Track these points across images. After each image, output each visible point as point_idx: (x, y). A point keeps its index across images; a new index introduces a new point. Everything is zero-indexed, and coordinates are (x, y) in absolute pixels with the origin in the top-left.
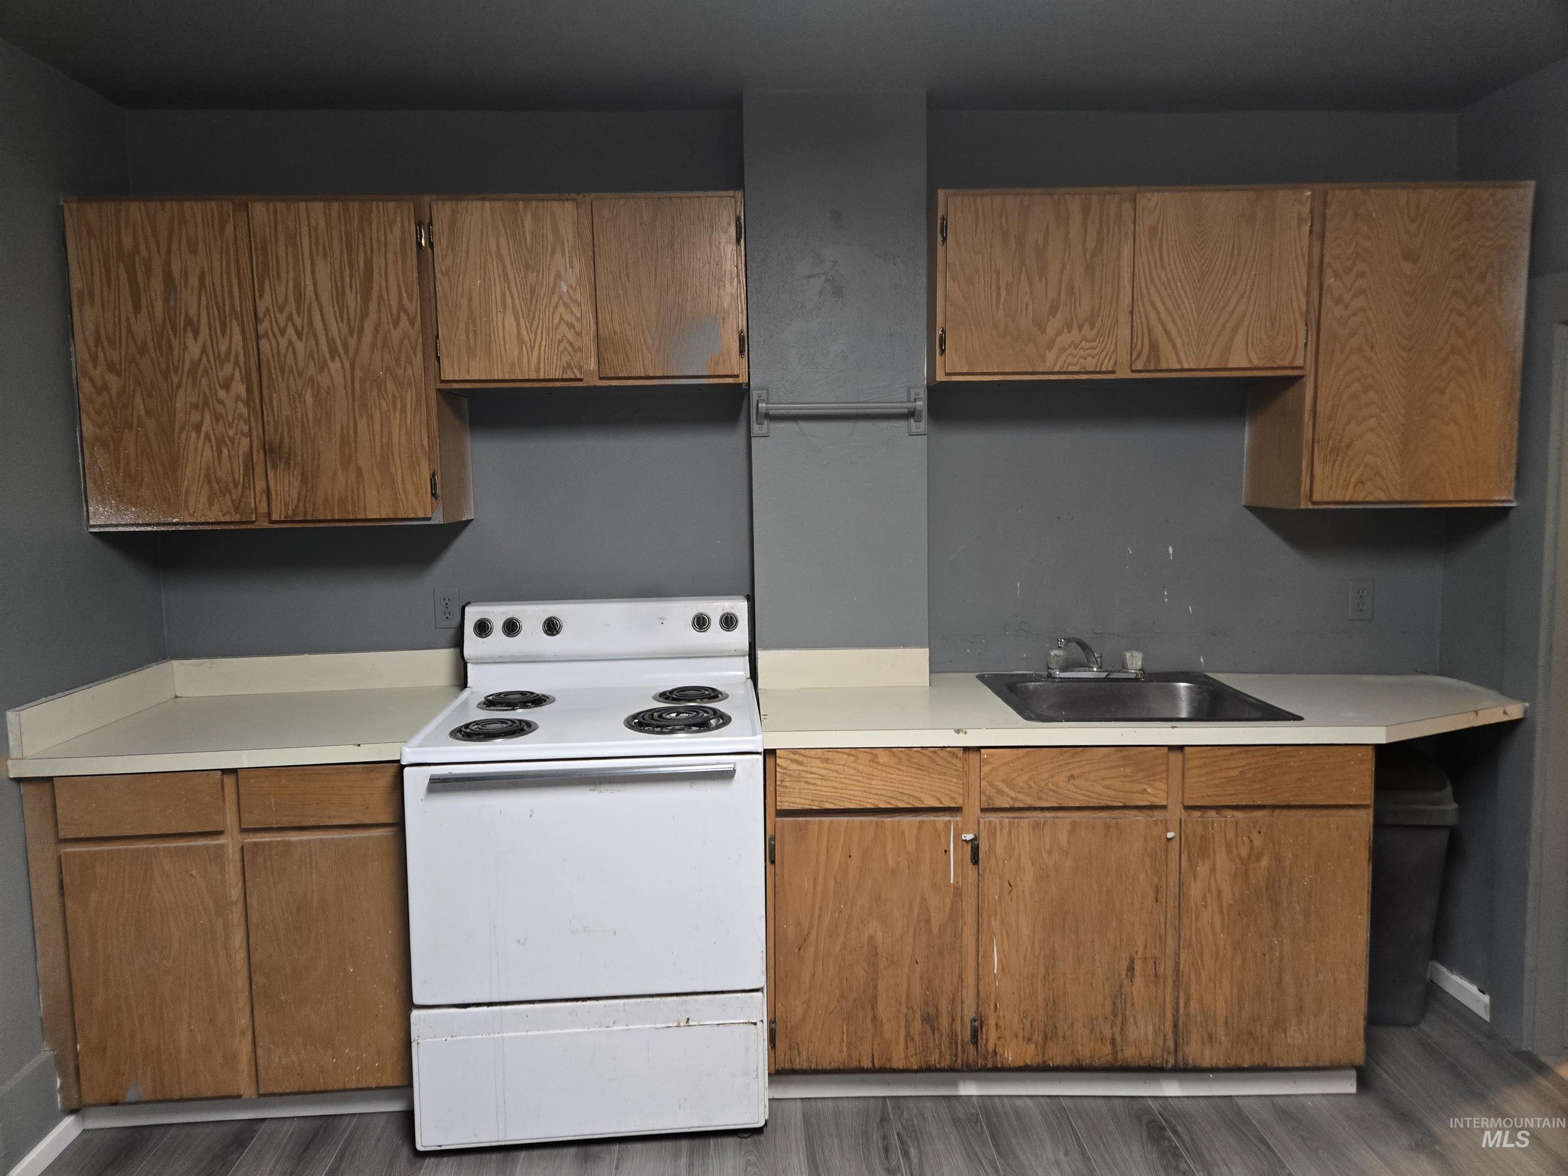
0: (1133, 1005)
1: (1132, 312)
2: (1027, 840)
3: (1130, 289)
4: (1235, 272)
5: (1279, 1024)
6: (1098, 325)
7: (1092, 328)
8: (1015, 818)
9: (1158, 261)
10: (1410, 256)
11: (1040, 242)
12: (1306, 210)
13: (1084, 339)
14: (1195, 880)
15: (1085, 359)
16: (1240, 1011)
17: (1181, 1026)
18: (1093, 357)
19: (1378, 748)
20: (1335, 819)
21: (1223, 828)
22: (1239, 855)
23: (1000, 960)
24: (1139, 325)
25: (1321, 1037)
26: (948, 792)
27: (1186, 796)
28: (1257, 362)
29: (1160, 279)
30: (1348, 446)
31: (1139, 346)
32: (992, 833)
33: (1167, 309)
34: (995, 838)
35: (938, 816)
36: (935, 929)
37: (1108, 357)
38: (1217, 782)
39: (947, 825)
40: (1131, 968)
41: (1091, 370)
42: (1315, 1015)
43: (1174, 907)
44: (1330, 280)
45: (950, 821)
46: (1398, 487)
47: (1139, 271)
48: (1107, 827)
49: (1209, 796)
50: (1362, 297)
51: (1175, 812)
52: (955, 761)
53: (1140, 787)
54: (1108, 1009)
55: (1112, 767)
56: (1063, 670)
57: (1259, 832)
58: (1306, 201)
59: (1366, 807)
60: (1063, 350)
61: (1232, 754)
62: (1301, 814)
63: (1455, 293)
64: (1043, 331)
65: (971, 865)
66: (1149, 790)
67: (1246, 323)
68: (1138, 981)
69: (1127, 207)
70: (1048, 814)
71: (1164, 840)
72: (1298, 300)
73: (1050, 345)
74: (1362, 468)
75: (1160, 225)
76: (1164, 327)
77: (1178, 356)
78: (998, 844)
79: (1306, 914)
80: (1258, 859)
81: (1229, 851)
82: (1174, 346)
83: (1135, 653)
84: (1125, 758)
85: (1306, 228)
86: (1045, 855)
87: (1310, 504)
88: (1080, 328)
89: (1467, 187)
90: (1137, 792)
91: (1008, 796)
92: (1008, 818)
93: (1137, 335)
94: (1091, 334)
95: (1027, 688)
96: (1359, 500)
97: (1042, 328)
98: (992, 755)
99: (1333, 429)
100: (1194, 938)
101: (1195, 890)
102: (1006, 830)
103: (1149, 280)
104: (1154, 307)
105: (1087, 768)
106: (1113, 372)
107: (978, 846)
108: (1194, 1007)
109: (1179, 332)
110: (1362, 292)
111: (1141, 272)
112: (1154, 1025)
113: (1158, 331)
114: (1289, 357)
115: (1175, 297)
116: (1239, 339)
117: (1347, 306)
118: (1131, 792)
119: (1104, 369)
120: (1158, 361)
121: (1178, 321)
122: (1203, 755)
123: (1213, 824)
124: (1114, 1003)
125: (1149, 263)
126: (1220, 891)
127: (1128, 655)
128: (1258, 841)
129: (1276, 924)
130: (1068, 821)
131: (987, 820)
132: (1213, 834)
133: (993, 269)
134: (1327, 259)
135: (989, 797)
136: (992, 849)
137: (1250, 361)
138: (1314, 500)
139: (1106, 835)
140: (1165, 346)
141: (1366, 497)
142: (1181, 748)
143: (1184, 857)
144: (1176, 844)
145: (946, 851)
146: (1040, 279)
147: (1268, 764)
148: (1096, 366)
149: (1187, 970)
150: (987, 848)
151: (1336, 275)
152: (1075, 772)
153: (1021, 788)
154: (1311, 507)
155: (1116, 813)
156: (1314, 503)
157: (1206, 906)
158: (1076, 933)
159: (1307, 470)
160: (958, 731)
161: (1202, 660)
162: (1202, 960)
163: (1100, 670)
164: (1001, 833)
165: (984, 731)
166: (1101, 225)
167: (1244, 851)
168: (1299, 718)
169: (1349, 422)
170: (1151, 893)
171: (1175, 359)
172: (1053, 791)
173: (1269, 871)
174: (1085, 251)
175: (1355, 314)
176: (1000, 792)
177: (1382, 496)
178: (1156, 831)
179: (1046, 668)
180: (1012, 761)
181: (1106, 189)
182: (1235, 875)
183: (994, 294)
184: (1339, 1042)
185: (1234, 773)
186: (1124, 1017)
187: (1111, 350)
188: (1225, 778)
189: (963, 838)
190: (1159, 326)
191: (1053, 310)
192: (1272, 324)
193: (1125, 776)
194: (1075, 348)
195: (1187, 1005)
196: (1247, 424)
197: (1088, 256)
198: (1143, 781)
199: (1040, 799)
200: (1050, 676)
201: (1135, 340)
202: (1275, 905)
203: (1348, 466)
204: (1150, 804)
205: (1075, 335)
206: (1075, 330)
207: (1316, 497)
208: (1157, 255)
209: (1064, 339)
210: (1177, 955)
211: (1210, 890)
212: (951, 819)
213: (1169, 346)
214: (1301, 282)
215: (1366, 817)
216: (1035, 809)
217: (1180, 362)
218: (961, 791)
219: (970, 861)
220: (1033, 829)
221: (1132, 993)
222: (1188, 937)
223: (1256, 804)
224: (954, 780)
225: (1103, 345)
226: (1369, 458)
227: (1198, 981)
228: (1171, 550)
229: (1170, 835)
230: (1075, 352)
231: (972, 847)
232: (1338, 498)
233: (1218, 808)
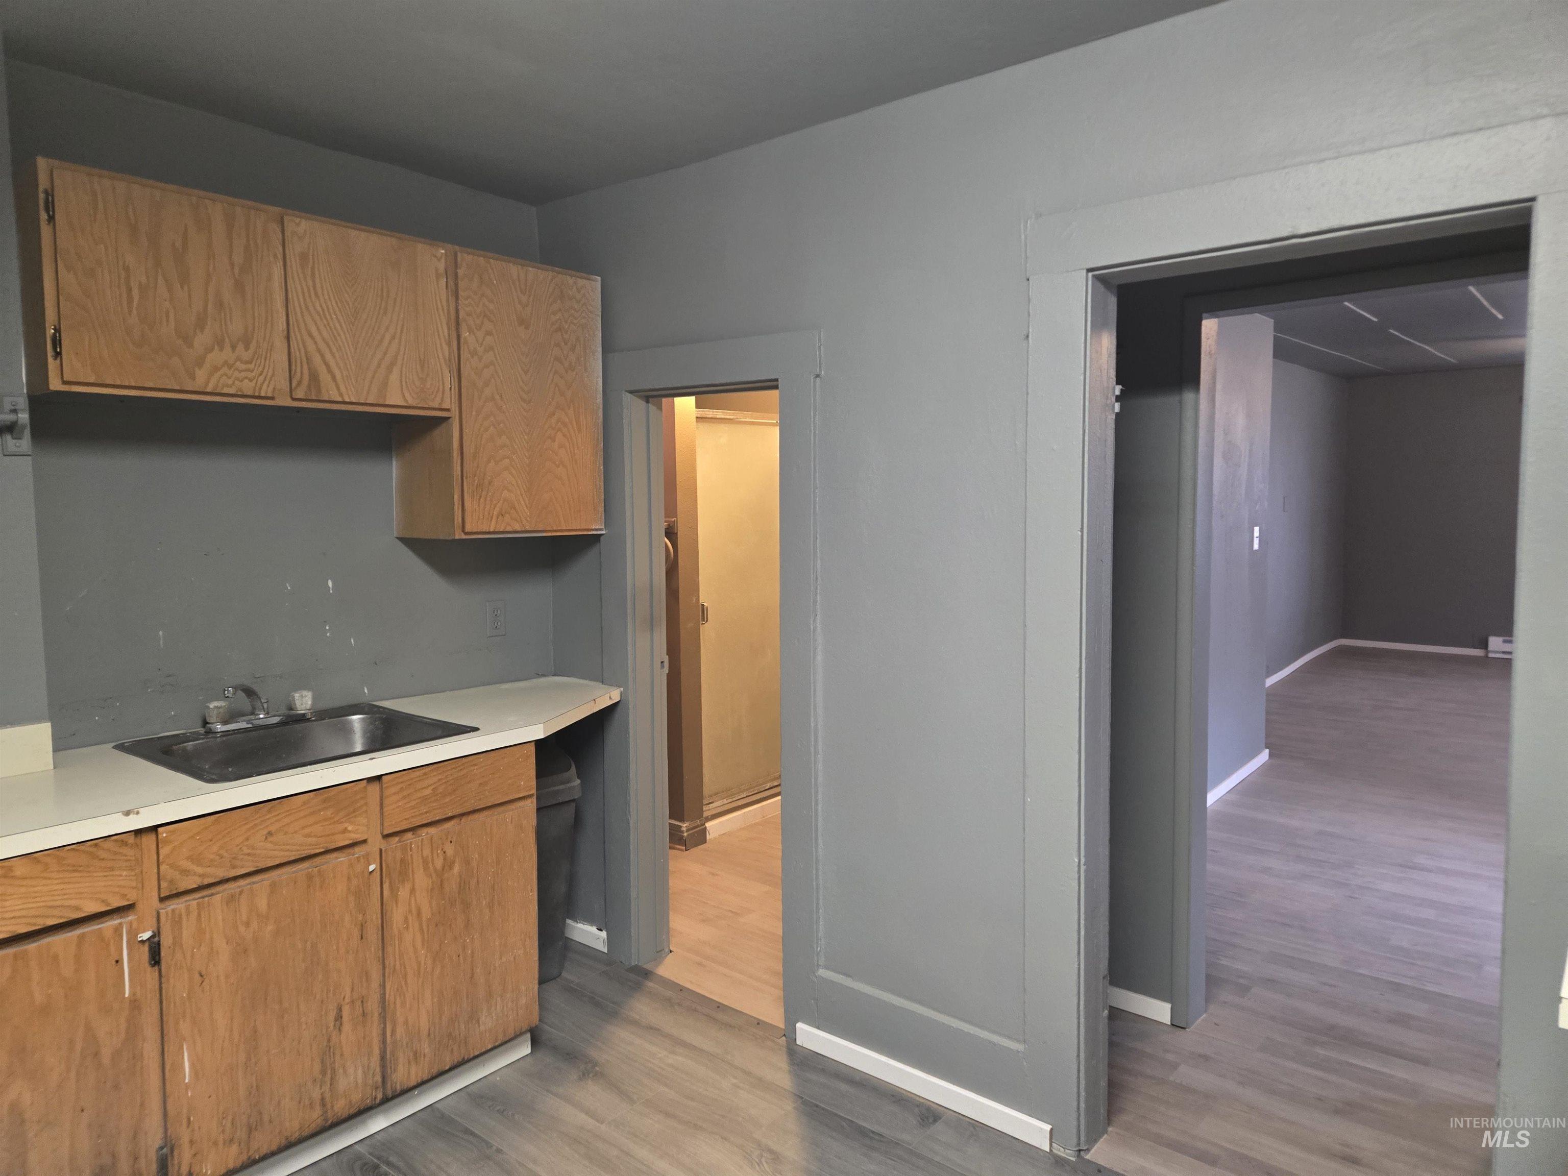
0: (342, 1055)
1: (288, 338)
2: (220, 917)
3: (284, 314)
4: (385, 313)
5: (473, 1017)
6: (253, 346)
7: (247, 348)
8: (203, 897)
9: (312, 289)
10: (523, 322)
11: (178, 244)
12: (441, 266)
13: (238, 359)
14: (397, 906)
15: (242, 381)
16: (440, 1018)
17: (388, 1056)
18: (251, 380)
19: (538, 743)
20: (510, 813)
21: (420, 847)
22: (435, 870)
23: (192, 1065)
24: (297, 351)
25: (506, 1013)
26: (117, 890)
27: (386, 824)
28: (411, 402)
29: (315, 309)
30: (490, 483)
31: (299, 374)
32: (177, 921)
33: (324, 339)
34: (181, 928)
35: (102, 923)
36: (106, 1060)
37: (267, 382)
38: (414, 803)
39: (118, 930)
40: (339, 1018)
41: (248, 394)
42: (501, 996)
43: (378, 939)
44: (465, 334)
45: (121, 924)
46: (528, 519)
47: (293, 298)
48: (310, 877)
49: (406, 819)
50: (491, 353)
51: (376, 843)
52: (125, 850)
53: (341, 827)
54: (317, 1067)
55: (313, 813)
56: (225, 723)
57: (451, 842)
58: (441, 258)
59: (531, 796)
60: (216, 369)
61: (425, 774)
62: (482, 816)
63: (557, 359)
64: (190, 345)
65: (149, 969)
66: (350, 828)
67: (399, 362)
68: (347, 1027)
69: (274, 227)
70: (242, 882)
71: (366, 874)
72: (442, 348)
73: (200, 363)
74: (501, 502)
75: (311, 251)
76: (322, 356)
77: (338, 389)
78: (185, 933)
79: (491, 906)
80: (451, 867)
81: (426, 868)
82: (334, 378)
83: (305, 693)
84: (324, 801)
85: (443, 281)
86: (242, 929)
87: (463, 534)
88: (234, 348)
89: (559, 273)
90: (339, 833)
91: (195, 874)
92: (195, 899)
93: (296, 361)
94: (246, 355)
95: (184, 750)
96: (501, 530)
97: (188, 341)
98: (173, 832)
99: (478, 467)
100: (398, 963)
101: (397, 915)
102: (194, 915)
103: (303, 307)
104: (311, 335)
105: (287, 820)
106: (272, 398)
107: (159, 943)
108: (400, 1031)
109: (337, 364)
110: (491, 348)
111: (295, 299)
112: (363, 1067)
113: (317, 360)
114: (438, 400)
115: (330, 327)
116: (394, 378)
117: (480, 359)
118: (333, 834)
119: (263, 394)
120: (319, 391)
121: (337, 355)
122: (401, 780)
123: (411, 844)
124: (323, 1062)
125: (302, 289)
126: (419, 908)
127: (297, 695)
128: (450, 850)
129: (468, 924)
130: (266, 883)
131: (170, 909)
132: (411, 855)
133: (121, 263)
134: (462, 314)
135: (171, 882)
136: (177, 942)
137: (406, 401)
138: (467, 531)
139: (309, 887)
140: (324, 376)
141: (505, 528)
142: (379, 778)
143: (386, 886)
144: (377, 875)
145: (117, 962)
146: (182, 287)
147: (456, 776)
148: (254, 390)
149: (392, 999)
150: (171, 941)
151: (470, 331)
152: (273, 828)
153: (212, 860)
154: (464, 537)
155: (318, 860)
156: (466, 534)
157: (407, 928)
158: (281, 1002)
159: (459, 504)
160: (127, 813)
161: (366, 691)
162: (406, 981)
163: (267, 716)
164: (188, 920)
165: (162, 805)
166: (248, 241)
167: (439, 863)
168: (476, 729)
169: (489, 461)
170: (356, 932)
171: (336, 392)
172: (249, 854)
173: (460, 877)
174: (232, 265)
175: (487, 366)
176: (185, 872)
177: (517, 527)
178: (359, 868)
179: (200, 723)
180: (198, 833)
181: (249, 203)
182: (432, 889)
183: (125, 296)
184: (521, 1012)
185: (428, 792)
186: (334, 1071)
187: (270, 374)
188: (420, 798)
189: (139, 939)
190: (318, 355)
191: (201, 324)
192: (422, 367)
193: (325, 820)
194: (230, 368)
195: (393, 1032)
196: (394, 459)
197: (237, 271)
198: (343, 820)
199: (234, 867)
200: (209, 732)
201: (293, 367)
202: (466, 906)
203: (491, 501)
204: (351, 842)
205: (227, 354)
206: (228, 349)
207: (468, 528)
208: (310, 283)
209: (216, 357)
210: (383, 986)
211: (410, 911)
212: (123, 920)
213: (329, 378)
214: (443, 333)
215: (531, 805)
216: (228, 880)
217: (341, 395)
218: (134, 884)
219: (147, 965)
220: (227, 904)
221: (340, 1042)
222: (392, 964)
223: (447, 816)
224: (125, 873)
225: (260, 369)
226: (506, 494)
227: (403, 1004)
228: (330, 584)
229: (372, 868)
230: (230, 373)
231: (149, 945)
232: (485, 529)
233: (413, 829)
